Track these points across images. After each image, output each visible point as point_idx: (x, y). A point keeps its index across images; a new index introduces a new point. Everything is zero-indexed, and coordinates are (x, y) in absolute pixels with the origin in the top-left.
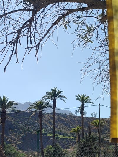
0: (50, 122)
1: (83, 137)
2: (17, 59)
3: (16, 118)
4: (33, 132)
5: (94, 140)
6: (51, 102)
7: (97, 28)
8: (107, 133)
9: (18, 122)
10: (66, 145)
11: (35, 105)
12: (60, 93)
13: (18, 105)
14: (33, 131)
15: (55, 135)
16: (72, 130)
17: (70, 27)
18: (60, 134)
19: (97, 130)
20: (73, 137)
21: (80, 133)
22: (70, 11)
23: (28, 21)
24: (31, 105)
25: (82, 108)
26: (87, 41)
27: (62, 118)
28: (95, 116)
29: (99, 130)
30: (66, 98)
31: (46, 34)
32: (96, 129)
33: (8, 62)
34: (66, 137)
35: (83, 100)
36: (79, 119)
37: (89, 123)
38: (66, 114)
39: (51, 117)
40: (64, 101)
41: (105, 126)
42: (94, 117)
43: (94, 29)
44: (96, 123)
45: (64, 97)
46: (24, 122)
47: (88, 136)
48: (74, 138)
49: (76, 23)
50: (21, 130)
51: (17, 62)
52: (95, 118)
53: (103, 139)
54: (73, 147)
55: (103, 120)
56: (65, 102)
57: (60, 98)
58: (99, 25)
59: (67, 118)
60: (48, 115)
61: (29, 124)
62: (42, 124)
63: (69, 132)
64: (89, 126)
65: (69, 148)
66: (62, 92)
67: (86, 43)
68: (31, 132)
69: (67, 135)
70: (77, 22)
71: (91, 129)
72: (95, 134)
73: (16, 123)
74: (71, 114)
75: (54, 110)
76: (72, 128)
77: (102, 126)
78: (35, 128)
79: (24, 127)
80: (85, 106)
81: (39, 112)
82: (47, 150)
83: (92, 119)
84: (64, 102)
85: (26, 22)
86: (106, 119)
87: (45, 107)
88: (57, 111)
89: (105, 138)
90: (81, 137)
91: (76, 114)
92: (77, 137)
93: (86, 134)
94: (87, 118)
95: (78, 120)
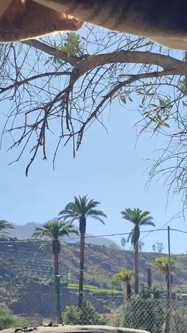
0: (73, 261)
1: (137, 291)
2: (44, 152)
3: (8, 253)
4: (40, 280)
5: (157, 295)
6: (77, 223)
7: (177, 102)
8: (181, 283)
9: (11, 260)
10: (105, 306)
11: (45, 229)
12: (93, 206)
13: (12, 228)
14: (40, 278)
15: (84, 286)
16: (115, 277)
17: (131, 100)
18: (93, 284)
19: (164, 277)
20: (117, 289)
21: (132, 282)
22: (134, 78)
23: (63, 91)
24: (38, 229)
25: (136, 235)
26: (160, 124)
27: (96, 254)
28: (160, 251)
29: (167, 277)
30: (105, 216)
31: (94, 114)
32: (162, 274)
33: (32, 160)
34: (104, 290)
35: (138, 218)
36: (129, 256)
37: (147, 263)
38: (104, 246)
39: (75, 253)
40: (101, 221)
41: (179, 269)
42: (157, 251)
43: (172, 104)
44: (161, 262)
45: (101, 213)
46: (24, 261)
47: (146, 289)
48: (118, 292)
49: (141, 94)
50: (17, 277)
51: (45, 158)
52: (160, 255)
53: (174, 294)
54: (117, 310)
55: (175, 257)
56: (103, 223)
57: (95, 215)
58: (180, 98)
59: (106, 254)
60: (70, 248)
61: (32, 266)
62: (59, 265)
63: (110, 281)
64: (149, 269)
65: (109, 312)
66: (97, 203)
67: (158, 126)
68: (37, 280)
69: (105, 287)
70: (142, 91)
71: (153, 275)
72: (159, 285)
73: (8, 263)
74: (113, 245)
75: (83, 238)
76: (115, 272)
77: (173, 269)
78: (44, 273)
79: (23, 270)
80: (141, 230)
81: (54, 242)
82: (68, 315)
83: (154, 256)
84: (101, 223)
85: (61, 93)
86: (180, 255)
87: (64, 232)
88: (86, 241)
89: (179, 292)
90: (133, 291)
91: (123, 245)
92: (125, 291)
93: (143, 285)
94: (144, 255)
95: (127, 258)
